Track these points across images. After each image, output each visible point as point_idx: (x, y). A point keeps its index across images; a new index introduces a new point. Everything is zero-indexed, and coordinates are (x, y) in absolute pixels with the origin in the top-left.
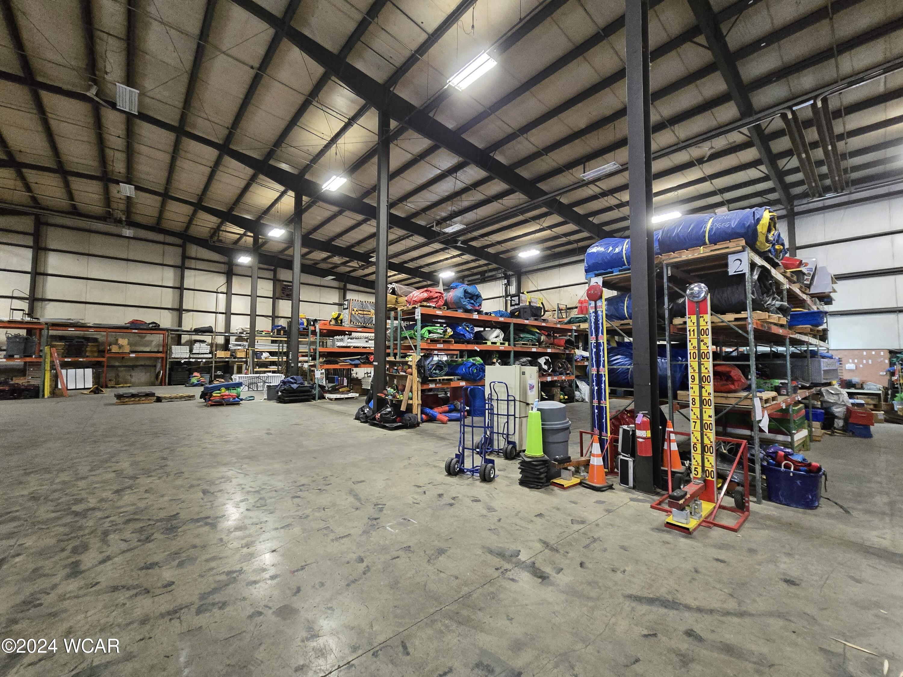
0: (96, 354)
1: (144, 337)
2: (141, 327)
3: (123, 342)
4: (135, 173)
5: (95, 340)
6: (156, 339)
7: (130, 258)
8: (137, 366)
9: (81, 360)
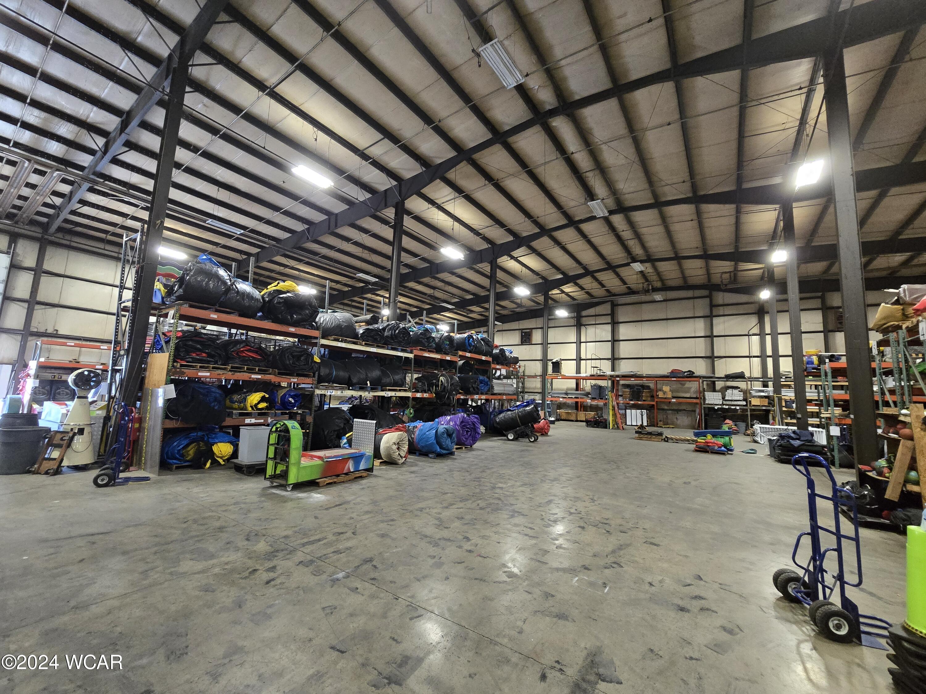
0: (649, 399)
1: (684, 385)
2: (679, 375)
3: (666, 388)
4: (650, 250)
5: (648, 387)
6: (693, 386)
7: (668, 317)
8: (680, 410)
9: (640, 403)
